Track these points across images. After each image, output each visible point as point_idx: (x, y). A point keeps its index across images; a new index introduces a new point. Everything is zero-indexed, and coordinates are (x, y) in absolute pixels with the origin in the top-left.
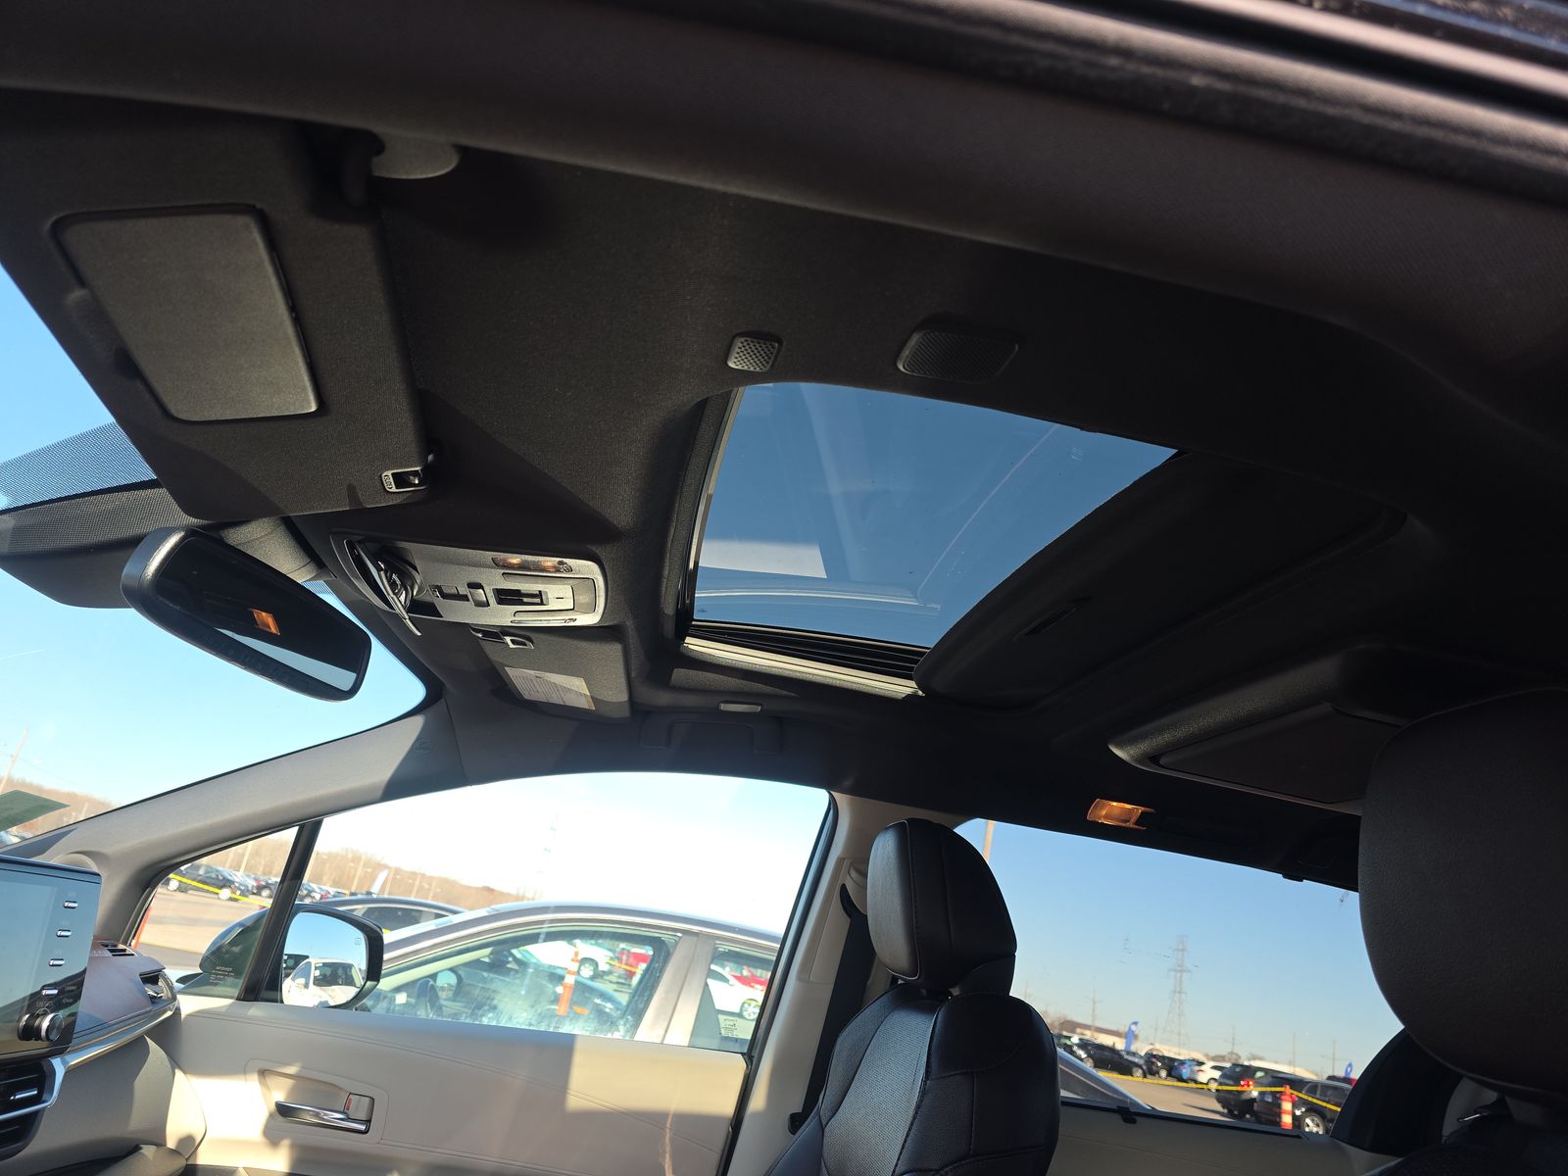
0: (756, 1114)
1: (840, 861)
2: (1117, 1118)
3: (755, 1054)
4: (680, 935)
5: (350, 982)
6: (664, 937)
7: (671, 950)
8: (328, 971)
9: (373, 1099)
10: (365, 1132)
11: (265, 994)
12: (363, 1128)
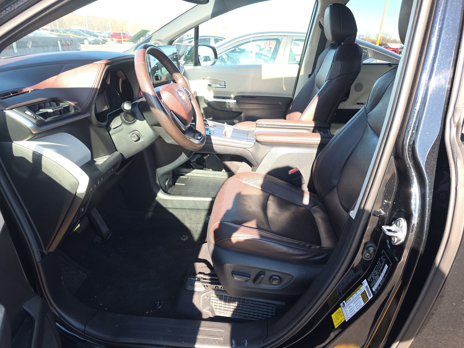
0: (302, 76)
1: (319, 15)
2: (388, 66)
3: (301, 63)
4: (283, 37)
5: (210, 60)
6: (278, 38)
7: (281, 41)
8: (205, 58)
9: (225, 82)
10: (225, 88)
11: (198, 64)
12: (224, 87)
